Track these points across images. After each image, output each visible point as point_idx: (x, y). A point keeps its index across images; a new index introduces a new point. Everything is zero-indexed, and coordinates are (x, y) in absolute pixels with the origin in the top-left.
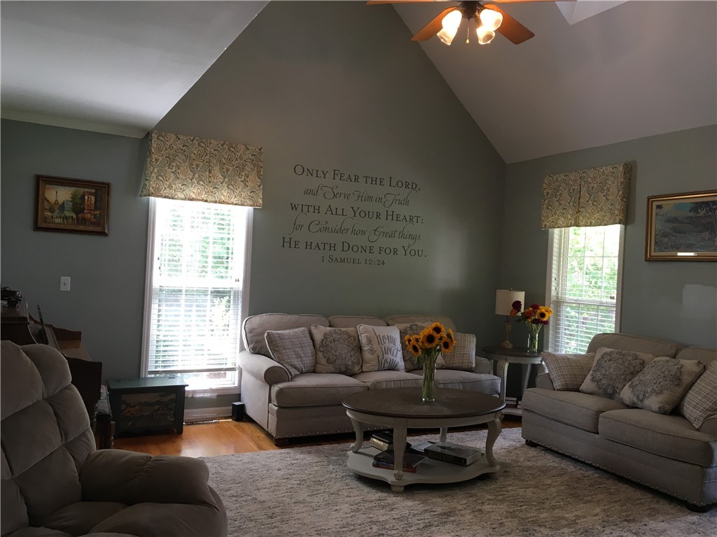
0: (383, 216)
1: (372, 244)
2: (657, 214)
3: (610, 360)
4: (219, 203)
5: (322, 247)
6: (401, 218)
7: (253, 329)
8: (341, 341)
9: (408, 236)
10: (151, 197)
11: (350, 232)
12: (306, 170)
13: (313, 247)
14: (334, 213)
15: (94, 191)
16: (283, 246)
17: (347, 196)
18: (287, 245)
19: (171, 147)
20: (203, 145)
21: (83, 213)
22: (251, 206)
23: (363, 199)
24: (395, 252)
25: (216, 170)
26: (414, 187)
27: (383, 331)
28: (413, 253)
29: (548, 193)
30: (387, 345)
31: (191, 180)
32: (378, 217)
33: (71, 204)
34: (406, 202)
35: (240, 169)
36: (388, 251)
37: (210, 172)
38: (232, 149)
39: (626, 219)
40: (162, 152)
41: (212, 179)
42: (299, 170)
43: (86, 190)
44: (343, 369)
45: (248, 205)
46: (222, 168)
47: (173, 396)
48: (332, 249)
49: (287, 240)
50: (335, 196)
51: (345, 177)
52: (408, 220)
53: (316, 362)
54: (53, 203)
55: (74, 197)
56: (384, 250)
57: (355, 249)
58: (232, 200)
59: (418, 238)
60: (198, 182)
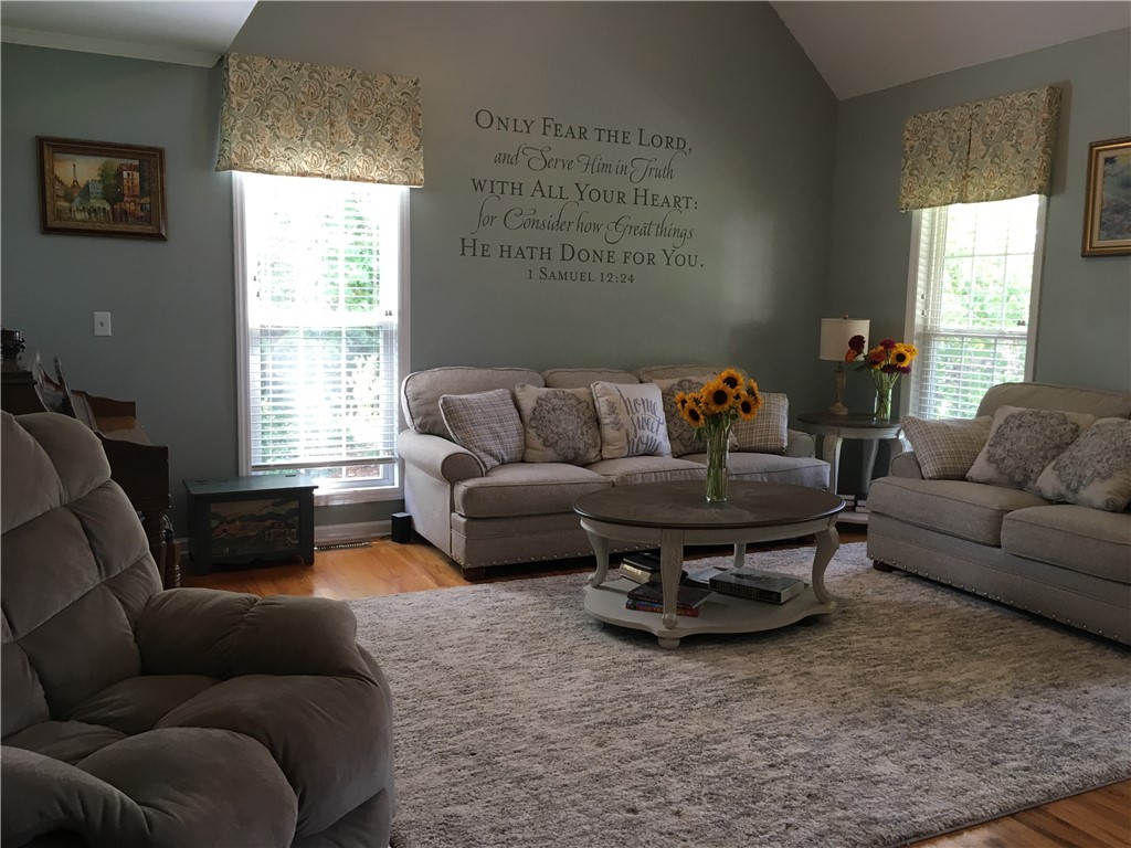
0: (630, 198)
1: (611, 247)
2: (1105, 175)
3: (1019, 426)
4: (351, 179)
5: (527, 253)
6: (660, 201)
7: (420, 394)
8: (565, 408)
9: (672, 232)
10: (234, 172)
11: (574, 226)
12: (496, 121)
13: (513, 254)
14: (547, 194)
15: (137, 163)
16: (463, 254)
17: (568, 165)
18: (469, 251)
19: (262, 82)
20: (316, 76)
21: (122, 201)
22: (405, 184)
23: (595, 168)
24: (651, 259)
25: (343, 121)
26: (681, 145)
27: (633, 391)
28: (680, 260)
29: (912, 147)
30: (642, 413)
31: (301, 139)
32: (621, 199)
33: (101, 186)
34: (668, 173)
35: (383, 119)
36: (639, 258)
37: (332, 125)
38: (368, 84)
39: (1051, 186)
40: (248, 92)
41: (337, 137)
42: (484, 119)
43: (124, 161)
44: (571, 455)
45: (400, 183)
46: (351, 118)
47: (294, 505)
48: (546, 256)
49: (469, 242)
50: (547, 164)
51: (565, 130)
52: (672, 204)
53: (526, 445)
54: (70, 186)
55: (104, 175)
56: (631, 257)
57: (584, 256)
58: (372, 174)
59: (688, 234)
60: (312, 143)
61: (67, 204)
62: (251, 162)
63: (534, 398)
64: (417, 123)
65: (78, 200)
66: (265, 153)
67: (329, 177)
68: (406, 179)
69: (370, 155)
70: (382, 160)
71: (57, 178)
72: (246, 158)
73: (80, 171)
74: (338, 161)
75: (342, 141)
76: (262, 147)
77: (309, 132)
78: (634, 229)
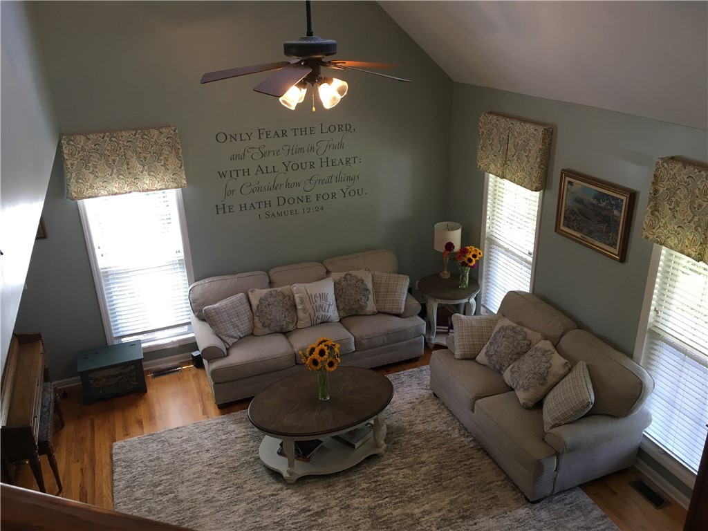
0: (317, 164)
1: (307, 194)
2: (568, 190)
3: (504, 337)
4: (143, 191)
5: (256, 206)
6: (337, 163)
8: (276, 303)
9: (346, 178)
11: (284, 186)
12: (229, 137)
13: (248, 208)
14: (265, 171)
16: (218, 213)
17: (277, 153)
18: (221, 211)
19: (83, 149)
20: (114, 139)
22: (176, 188)
23: (294, 152)
24: (334, 196)
25: (134, 161)
26: (348, 128)
28: (352, 193)
29: (483, 133)
30: (319, 302)
31: (111, 175)
32: (312, 166)
34: (341, 145)
35: (158, 155)
36: (326, 197)
37: (128, 164)
38: (146, 137)
40: (76, 156)
41: (132, 171)
42: (221, 138)
44: (278, 329)
45: (172, 188)
46: (139, 158)
48: (268, 206)
49: (220, 206)
50: (263, 155)
51: (272, 134)
52: (344, 163)
53: (254, 326)
56: (321, 197)
57: (291, 201)
58: (155, 186)
59: (356, 178)
60: (118, 177)
62: (84, 194)
63: (258, 299)
64: (177, 153)
66: (92, 187)
67: (130, 192)
68: (176, 185)
69: (153, 176)
70: (160, 177)
72: (81, 192)
74: (134, 182)
75: (135, 172)
76: (89, 184)
77: (115, 171)
78: (321, 181)
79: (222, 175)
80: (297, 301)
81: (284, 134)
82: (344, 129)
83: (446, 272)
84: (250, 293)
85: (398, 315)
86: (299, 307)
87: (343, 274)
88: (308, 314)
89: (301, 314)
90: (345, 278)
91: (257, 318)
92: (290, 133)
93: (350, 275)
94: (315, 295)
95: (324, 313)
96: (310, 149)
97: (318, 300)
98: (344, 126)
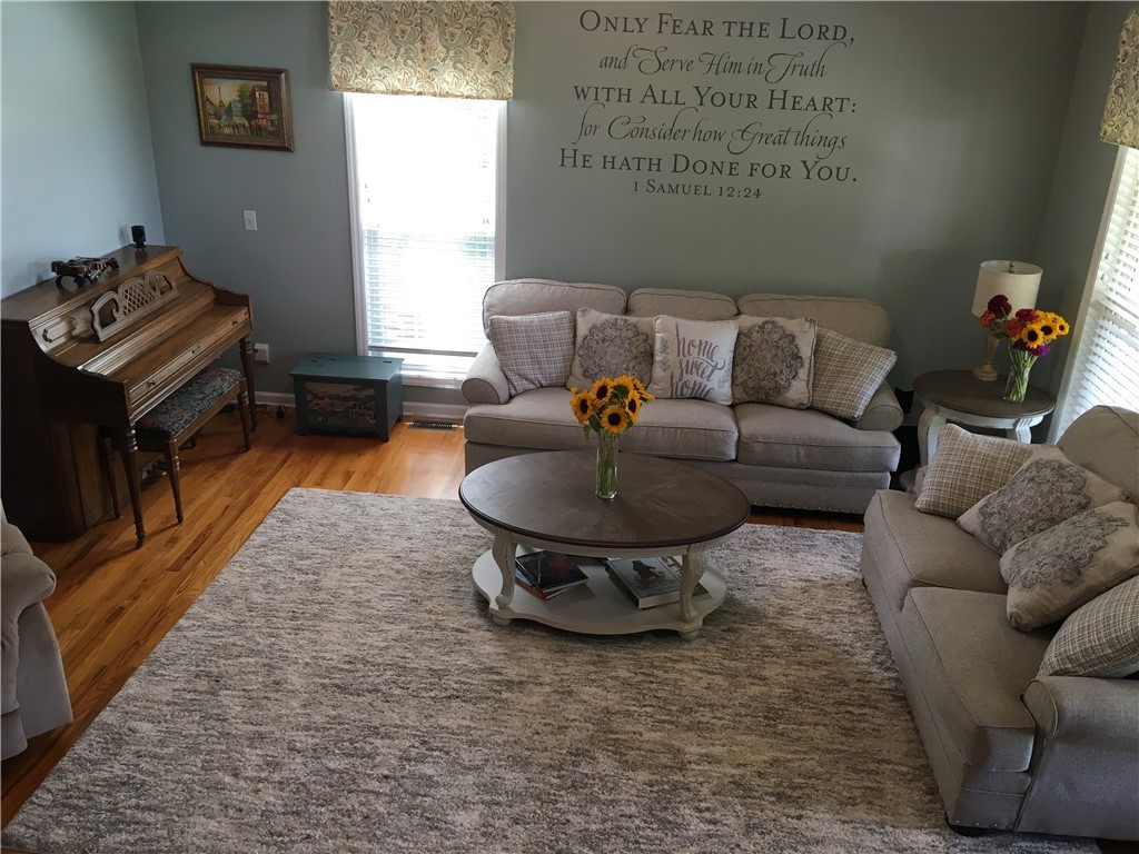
0: (763, 101)
1: (733, 159)
4: (440, 95)
5: (634, 164)
6: (803, 104)
8: (618, 341)
9: (817, 140)
10: (345, 94)
11: (690, 135)
12: (603, 21)
13: (617, 165)
14: (659, 99)
15: (265, 84)
16: (563, 165)
17: (687, 66)
18: (569, 162)
19: (359, 4)
21: (256, 118)
22: (493, 98)
23: (721, 68)
24: (785, 172)
25: (434, 37)
26: (839, 35)
27: (694, 330)
28: (825, 173)
30: (695, 356)
31: (395, 58)
32: (751, 103)
33: (240, 105)
34: (818, 69)
35: (473, 32)
36: (769, 171)
37: (424, 42)
40: (347, 15)
41: (428, 55)
42: (590, 20)
43: (256, 83)
45: (488, 98)
46: (442, 33)
48: (654, 168)
49: (569, 153)
50: (661, 66)
51: (684, 27)
52: (820, 106)
53: (569, 372)
54: (217, 105)
55: (242, 95)
56: (760, 169)
57: (700, 167)
58: (461, 90)
59: (839, 143)
60: (405, 61)
61: (217, 121)
62: (351, 83)
63: (590, 325)
64: (506, 34)
65: (224, 117)
66: (363, 73)
67: (420, 93)
68: (494, 94)
69: (460, 70)
70: (471, 74)
71: (208, 100)
72: (346, 78)
73: (224, 92)
74: (429, 77)
75: (432, 58)
76: (360, 68)
77: (402, 50)
78: (765, 138)
79: (581, 93)
80: (658, 346)
81: (707, 30)
82: (830, 35)
83: (988, 368)
84: (579, 313)
85: (850, 422)
86: (658, 358)
87: (760, 320)
88: (669, 372)
89: (658, 372)
90: (762, 327)
91: (577, 358)
92: (719, 30)
93: (773, 323)
94: (692, 342)
95: (699, 380)
96: (752, 68)
97: (694, 351)
98: (832, 30)
